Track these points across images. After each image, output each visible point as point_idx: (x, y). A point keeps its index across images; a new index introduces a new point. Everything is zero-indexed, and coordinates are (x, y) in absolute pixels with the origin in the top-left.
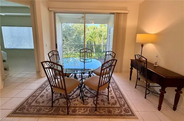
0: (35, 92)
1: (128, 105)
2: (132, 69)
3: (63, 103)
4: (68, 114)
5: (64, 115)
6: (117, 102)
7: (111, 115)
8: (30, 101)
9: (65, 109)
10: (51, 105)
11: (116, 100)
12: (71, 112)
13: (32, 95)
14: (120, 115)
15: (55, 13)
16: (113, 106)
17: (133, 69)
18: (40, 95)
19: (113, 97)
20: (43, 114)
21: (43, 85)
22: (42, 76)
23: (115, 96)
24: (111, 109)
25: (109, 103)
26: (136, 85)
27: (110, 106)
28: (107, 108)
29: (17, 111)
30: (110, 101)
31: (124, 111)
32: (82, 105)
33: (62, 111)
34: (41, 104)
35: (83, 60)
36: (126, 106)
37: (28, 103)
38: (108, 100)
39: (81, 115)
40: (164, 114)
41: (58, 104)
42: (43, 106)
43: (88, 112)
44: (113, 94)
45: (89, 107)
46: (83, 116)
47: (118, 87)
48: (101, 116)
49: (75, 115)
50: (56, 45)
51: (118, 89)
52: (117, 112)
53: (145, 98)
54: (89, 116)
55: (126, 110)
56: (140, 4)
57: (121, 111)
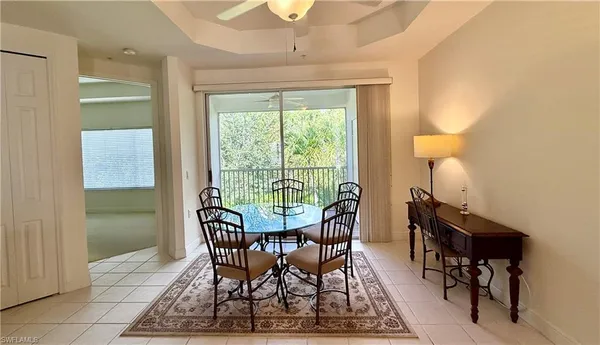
0: (168, 290)
1: (397, 314)
2: (412, 228)
3: (240, 310)
4: (253, 330)
5: (244, 332)
6: (371, 307)
7: (354, 332)
8: (161, 308)
9: (245, 322)
10: (213, 315)
11: (369, 303)
12: (259, 327)
13: (164, 297)
14: (375, 332)
15: (206, 96)
16: (360, 315)
17: (415, 228)
18: (182, 296)
19: (359, 298)
20: (198, 331)
21: (182, 276)
22: (177, 257)
23: (366, 296)
24: (355, 321)
25: (350, 310)
26: (425, 269)
27: (353, 314)
28: (346, 318)
29: (140, 326)
30: (351, 306)
31: (386, 324)
32: (284, 314)
33: (239, 325)
34: (188, 314)
35: (281, 210)
36: (392, 314)
37: (156, 311)
38: (348, 304)
39: (283, 332)
40: (485, 328)
41: (228, 312)
42: (193, 317)
43: (300, 326)
44: (362, 292)
45: (301, 318)
46: (288, 334)
47: (375, 276)
48: (330, 332)
49: (270, 331)
50: (210, 173)
51: (376, 279)
52: (369, 325)
53: (446, 298)
54: (301, 334)
55: (390, 323)
56: (419, 61)
57: (379, 324)
